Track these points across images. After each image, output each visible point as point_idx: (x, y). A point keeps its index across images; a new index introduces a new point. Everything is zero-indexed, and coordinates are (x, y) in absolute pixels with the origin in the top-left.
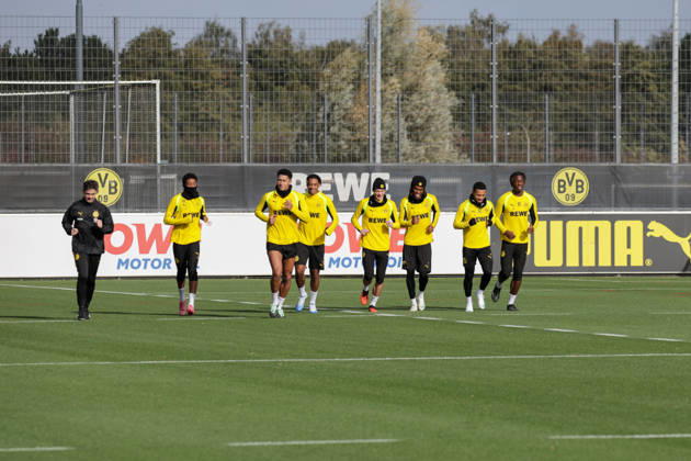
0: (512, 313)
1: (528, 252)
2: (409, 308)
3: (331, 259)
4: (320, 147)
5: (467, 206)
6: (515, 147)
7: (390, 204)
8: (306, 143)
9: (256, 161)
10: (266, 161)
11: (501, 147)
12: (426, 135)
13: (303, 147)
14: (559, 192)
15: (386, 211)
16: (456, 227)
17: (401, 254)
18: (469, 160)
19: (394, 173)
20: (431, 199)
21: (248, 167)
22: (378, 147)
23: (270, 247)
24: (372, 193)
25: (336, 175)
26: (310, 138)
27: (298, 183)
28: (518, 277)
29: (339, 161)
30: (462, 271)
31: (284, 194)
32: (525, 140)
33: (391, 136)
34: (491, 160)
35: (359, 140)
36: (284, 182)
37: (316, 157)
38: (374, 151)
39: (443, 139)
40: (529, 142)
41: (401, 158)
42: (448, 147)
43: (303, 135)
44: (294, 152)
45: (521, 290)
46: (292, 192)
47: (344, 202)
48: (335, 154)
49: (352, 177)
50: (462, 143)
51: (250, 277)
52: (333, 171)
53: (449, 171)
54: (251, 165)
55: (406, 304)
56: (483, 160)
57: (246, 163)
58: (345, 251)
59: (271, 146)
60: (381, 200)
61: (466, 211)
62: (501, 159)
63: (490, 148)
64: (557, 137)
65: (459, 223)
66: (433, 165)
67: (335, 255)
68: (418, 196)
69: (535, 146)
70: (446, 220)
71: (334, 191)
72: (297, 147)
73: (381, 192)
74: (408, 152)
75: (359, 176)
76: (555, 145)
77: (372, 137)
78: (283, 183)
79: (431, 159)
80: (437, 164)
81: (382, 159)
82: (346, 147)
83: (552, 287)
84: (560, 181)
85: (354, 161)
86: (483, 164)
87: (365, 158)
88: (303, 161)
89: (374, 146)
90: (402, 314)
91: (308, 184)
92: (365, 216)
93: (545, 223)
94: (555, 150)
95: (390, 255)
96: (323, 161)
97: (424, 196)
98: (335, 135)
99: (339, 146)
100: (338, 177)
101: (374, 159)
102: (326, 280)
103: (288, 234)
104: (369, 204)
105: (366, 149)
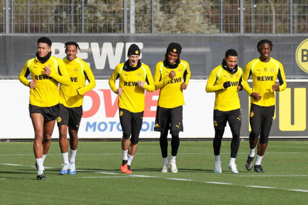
0: (259, 175)
1: (274, 118)
2: (160, 170)
3: (88, 124)
4: (77, 19)
5: (220, 71)
6: (261, 18)
7: (145, 69)
8: (64, 14)
9: (17, 31)
10: (26, 32)
11: (247, 19)
12: (178, 7)
13: (61, 18)
14: (303, 61)
15: (139, 74)
16: (208, 91)
17: (154, 119)
18: (218, 31)
19: (147, 43)
20: (184, 65)
21: (10, 37)
22: (132, 18)
23: (33, 109)
24: (127, 59)
25: (93, 44)
26: (68, 10)
27: (57, 52)
28: (264, 140)
29: (96, 32)
30: (212, 134)
31: (43, 60)
32: (271, 11)
33: (145, 8)
34: (238, 30)
35: (114, 12)
36: (44, 48)
37: (74, 28)
38: (129, 23)
39: (194, 11)
40: (274, 14)
41: (154, 29)
42: (198, 18)
43: (61, 7)
44: (53, 23)
45: (266, 153)
46: (51, 58)
47: (101, 70)
48: (92, 25)
49: (107, 46)
50: (211, 14)
51: (11, 140)
52: (89, 40)
53: (199, 41)
54: (13, 34)
55: (157, 166)
56: (232, 31)
57: (7, 33)
58: (100, 116)
59: (32, 18)
60: (135, 65)
61: (219, 75)
62: (248, 29)
63: (237, 20)
64: (301, 9)
65: (211, 86)
66: (183, 35)
67: (91, 120)
68: (172, 61)
69: (280, 18)
70: (197, 87)
71: (90, 59)
72: (56, 18)
73: (136, 58)
74: (161, 24)
75: (114, 46)
76: (299, 17)
77: (126, 9)
78: (42, 50)
79: (182, 30)
80: (188, 35)
81: (137, 30)
82: (103, 18)
83: (295, 150)
84: (303, 50)
85: (110, 31)
86: (231, 35)
87: (120, 29)
88: (61, 31)
89: (129, 18)
90: (155, 175)
91: (67, 51)
92: (121, 80)
93: (289, 90)
94: (299, 21)
95: (145, 119)
96: (80, 31)
97: (178, 62)
98: (91, 6)
99: (96, 18)
100: (95, 46)
101: (129, 30)
102: (83, 143)
103: (50, 97)
104: (124, 69)
105: (120, 20)
